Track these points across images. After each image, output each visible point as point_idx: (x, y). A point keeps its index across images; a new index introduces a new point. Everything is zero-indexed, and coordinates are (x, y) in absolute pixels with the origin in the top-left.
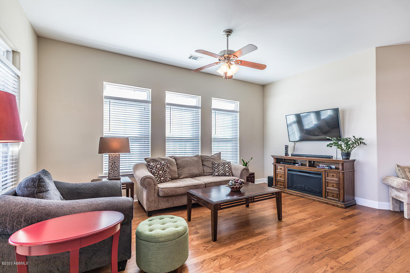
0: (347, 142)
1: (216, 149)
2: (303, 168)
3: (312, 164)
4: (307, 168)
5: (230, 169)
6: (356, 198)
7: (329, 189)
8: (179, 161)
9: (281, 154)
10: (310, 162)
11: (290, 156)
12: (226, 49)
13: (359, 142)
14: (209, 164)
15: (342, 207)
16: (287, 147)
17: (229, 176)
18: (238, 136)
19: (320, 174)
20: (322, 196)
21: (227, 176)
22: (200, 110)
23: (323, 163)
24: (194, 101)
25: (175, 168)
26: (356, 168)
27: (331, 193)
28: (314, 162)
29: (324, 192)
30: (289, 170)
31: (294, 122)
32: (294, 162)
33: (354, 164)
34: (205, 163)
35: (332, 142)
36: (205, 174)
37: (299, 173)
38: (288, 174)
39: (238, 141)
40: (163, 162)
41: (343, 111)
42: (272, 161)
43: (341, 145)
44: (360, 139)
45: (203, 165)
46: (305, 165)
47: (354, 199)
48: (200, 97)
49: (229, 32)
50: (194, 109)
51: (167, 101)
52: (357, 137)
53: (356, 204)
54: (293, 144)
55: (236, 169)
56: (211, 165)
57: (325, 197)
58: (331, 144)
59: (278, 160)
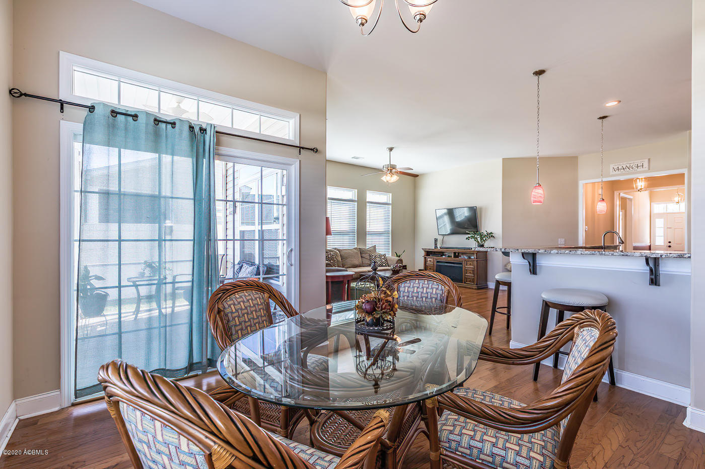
0: (481, 236)
1: (370, 242)
2: (449, 260)
3: (456, 255)
4: (452, 259)
5: (386, 260)
6: (488, 283)
7: (468, 276)
8: (342, 253)
9: (431, 247)
10: (455, 253)
11: (439, 248)
12: (389, 163)
13: (491, 235)
14: (367, 256)
15: (475, 289)
16: (436, 240)
17: (385, 266)
18: (390, 229)
19: (461, 264)
20: (462, 283)
21: (384, 266)
22: (356, 203)
23: (463, 254)
24: (350, 194)
25: (340, 259)
26: (489, 257)
27: (469, 279)
28: (458, 253)
29: (464, 279)
30: (438, 262)
31: (445, 214)
32: (442, 254)
33: (487, 254)
34: (363, 255)
35: (470, 236)
36: (364, 265)
37: (446, 264)
38: (437, 265)
39: (390, 234)
40: (332, 253)
41: (481, 209)
42: (423, 253)
43: (477, 239)
44: (491, 233)
45: (362, 257)
46: (451, 257)
47: (486, 283)
48: (356, 190)
49: (391, 149)
50: (351, 203)
51: (329, 196)
52: (489, 232)
53: (487, 288)
54: (442, 237)
55: (391, 260)
56: (368, 257)
57: (465, 283)
58: (469, 237)
59: (428, 253)
